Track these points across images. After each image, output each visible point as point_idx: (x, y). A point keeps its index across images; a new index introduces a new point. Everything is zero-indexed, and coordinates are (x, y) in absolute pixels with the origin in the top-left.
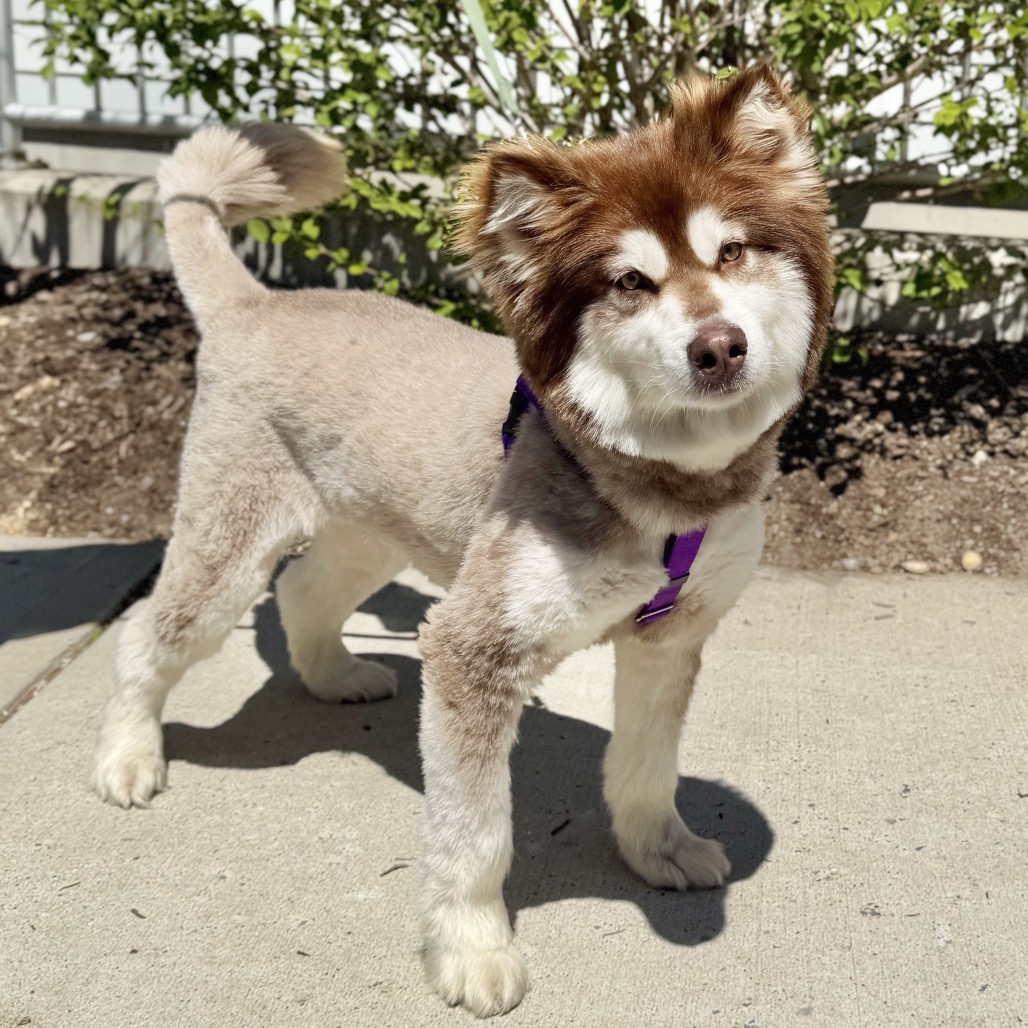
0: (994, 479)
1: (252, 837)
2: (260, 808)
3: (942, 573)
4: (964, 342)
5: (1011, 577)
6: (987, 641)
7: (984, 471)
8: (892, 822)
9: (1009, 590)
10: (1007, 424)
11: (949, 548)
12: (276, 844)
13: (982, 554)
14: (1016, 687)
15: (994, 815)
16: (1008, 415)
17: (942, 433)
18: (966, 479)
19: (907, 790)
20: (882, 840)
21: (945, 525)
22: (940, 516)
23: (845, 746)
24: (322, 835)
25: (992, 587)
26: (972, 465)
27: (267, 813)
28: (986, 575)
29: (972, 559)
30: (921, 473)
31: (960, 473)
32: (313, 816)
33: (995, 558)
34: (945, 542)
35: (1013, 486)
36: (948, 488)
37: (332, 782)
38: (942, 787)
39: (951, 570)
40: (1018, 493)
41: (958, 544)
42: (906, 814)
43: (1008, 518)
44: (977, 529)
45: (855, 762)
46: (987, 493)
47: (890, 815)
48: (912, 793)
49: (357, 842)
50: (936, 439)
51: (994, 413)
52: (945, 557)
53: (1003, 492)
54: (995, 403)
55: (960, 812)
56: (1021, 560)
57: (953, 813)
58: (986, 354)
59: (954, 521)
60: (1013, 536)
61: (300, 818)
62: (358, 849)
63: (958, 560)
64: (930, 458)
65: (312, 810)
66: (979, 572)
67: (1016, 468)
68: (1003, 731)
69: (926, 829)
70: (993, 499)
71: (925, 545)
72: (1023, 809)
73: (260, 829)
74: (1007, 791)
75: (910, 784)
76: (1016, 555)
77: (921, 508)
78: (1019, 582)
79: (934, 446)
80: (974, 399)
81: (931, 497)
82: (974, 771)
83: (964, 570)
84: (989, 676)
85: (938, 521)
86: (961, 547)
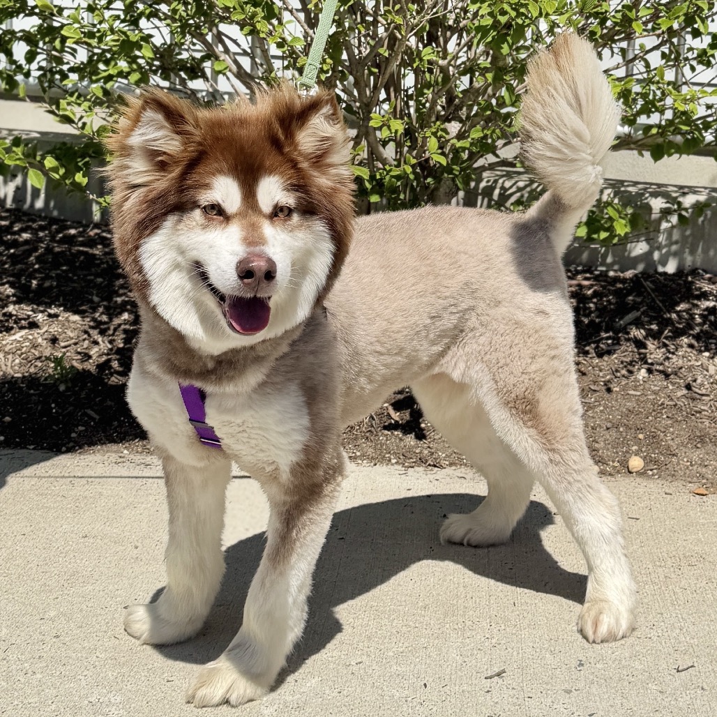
0: (655, 393)
1: (32, 700)
2: (39, 676)
3: (610, 475)
4: (629, 274)
5: (670, 479)
6: (649, 535)
7: (647, 386)
8: (568, 692)
9: (667, 491)
10: (665, 345)
11: (617, 453)
12: (53, 707)
13: (644, 458)
14: (673, 576)
15: (654, 687)
16: (666, 338)
17: (609, 353)
18: (632, 392)
19: (581, 665)
20: (560, 707)
21: (613, 432)
22: (609, 425)
23: (529, 625)
24: (90, 699)
25: (652, 488)
26: (636, 380)
27: (44, 680)
28: (648, 476)
29: (636, 463)
30: (592, 387)
31: (625, 388)
32: (84, 683)
33: (656, 462)
34: (613, 447)
35: (672, 400)
36: (616, 401)
37: (98, 654)
38: (611, 662)
39: (618, 472)
40: (675, 405)
41: (625, 449)
42: (581, 685)
43: (667, 427)
44: (641, 436)
45: (538, 640)
46: (649, 405)
47: (567, 686)
48: (585, 667)
49: (121, 706)
50: (606, 358)
51: (655, 336)
52: (613, 462)
53: (662, 404)
54: (654, 327)
55: (626, 683)
56: (678, 464)
57: (619, 685)
58: (648, 284)
59: (621, 429)
60: (670, 443)
61: (72, 685)
62: (121, 711)
63: (624, 464)
64: (601, 374)
65: (83, 678)
66: (642, 474)
67: (673, 384)
68: (662, 614)
69: (597, 698)
70: (654, 411)
71: (598, 451)
72: (679, 682)
73: (39, 694)
74: (664, 666)
75: (584, 659)
76: (675, 459)
77: (593, 417)
78: (675, 484)
79: (605, 363)
80: (638, 323)
81: (602, 408)
82: (637, 649)
83: (630, 472)
84: (650, 566)
85: (608, 429)
86: (627, 452)
